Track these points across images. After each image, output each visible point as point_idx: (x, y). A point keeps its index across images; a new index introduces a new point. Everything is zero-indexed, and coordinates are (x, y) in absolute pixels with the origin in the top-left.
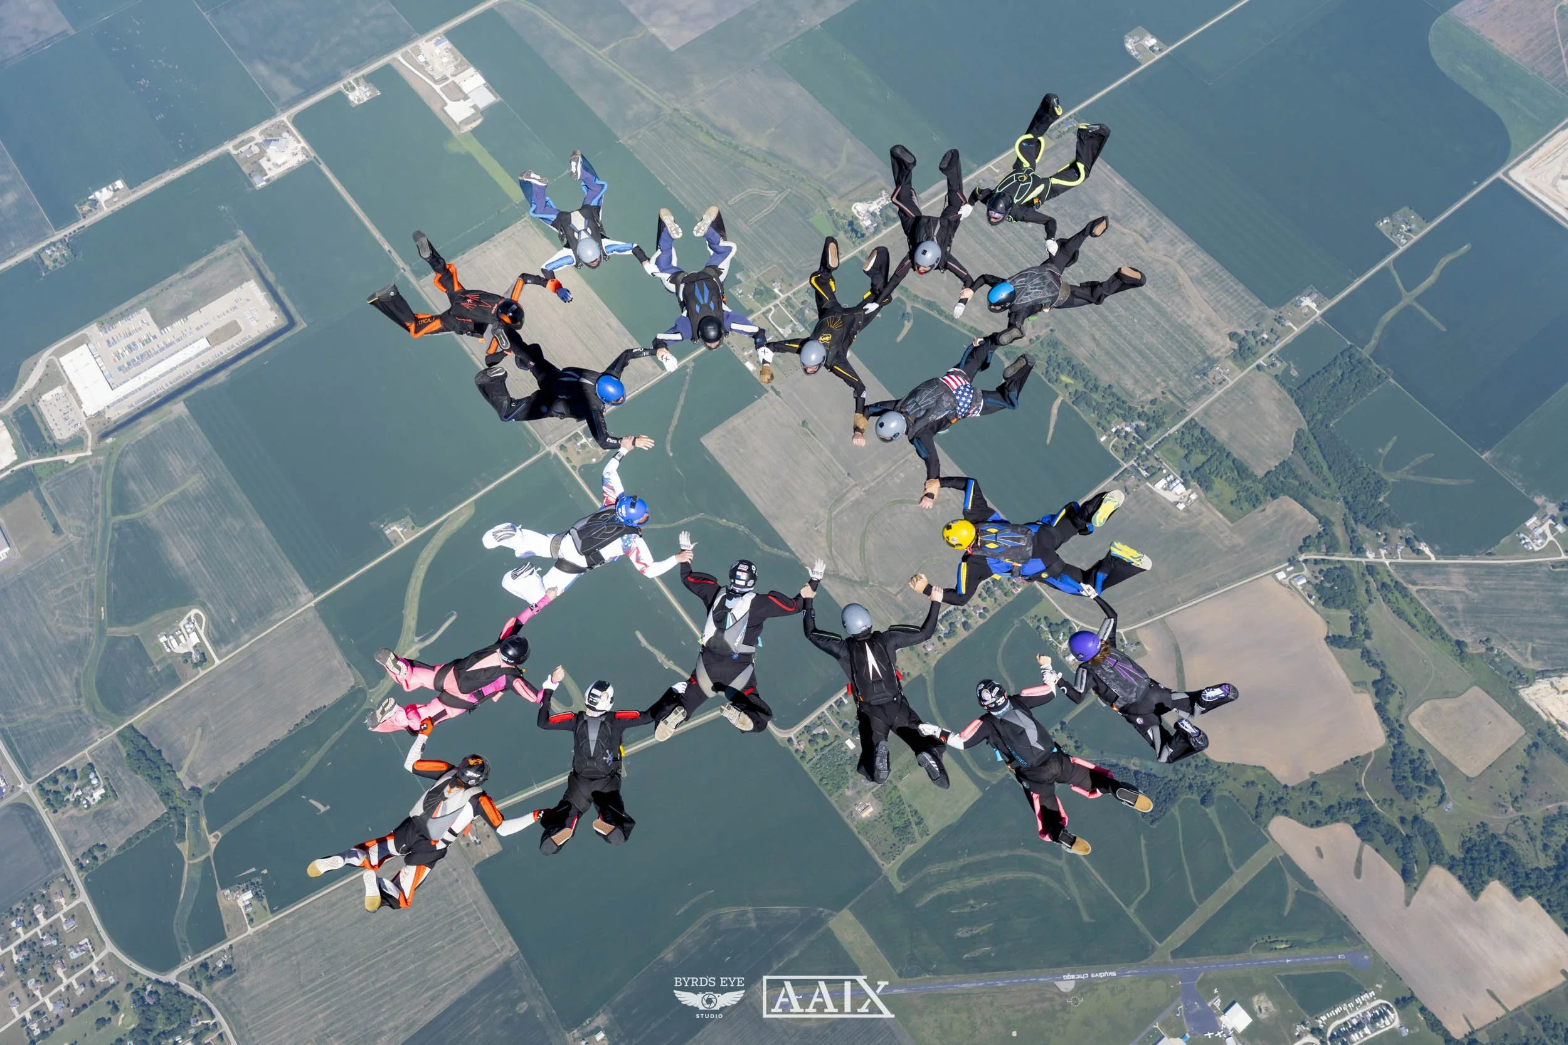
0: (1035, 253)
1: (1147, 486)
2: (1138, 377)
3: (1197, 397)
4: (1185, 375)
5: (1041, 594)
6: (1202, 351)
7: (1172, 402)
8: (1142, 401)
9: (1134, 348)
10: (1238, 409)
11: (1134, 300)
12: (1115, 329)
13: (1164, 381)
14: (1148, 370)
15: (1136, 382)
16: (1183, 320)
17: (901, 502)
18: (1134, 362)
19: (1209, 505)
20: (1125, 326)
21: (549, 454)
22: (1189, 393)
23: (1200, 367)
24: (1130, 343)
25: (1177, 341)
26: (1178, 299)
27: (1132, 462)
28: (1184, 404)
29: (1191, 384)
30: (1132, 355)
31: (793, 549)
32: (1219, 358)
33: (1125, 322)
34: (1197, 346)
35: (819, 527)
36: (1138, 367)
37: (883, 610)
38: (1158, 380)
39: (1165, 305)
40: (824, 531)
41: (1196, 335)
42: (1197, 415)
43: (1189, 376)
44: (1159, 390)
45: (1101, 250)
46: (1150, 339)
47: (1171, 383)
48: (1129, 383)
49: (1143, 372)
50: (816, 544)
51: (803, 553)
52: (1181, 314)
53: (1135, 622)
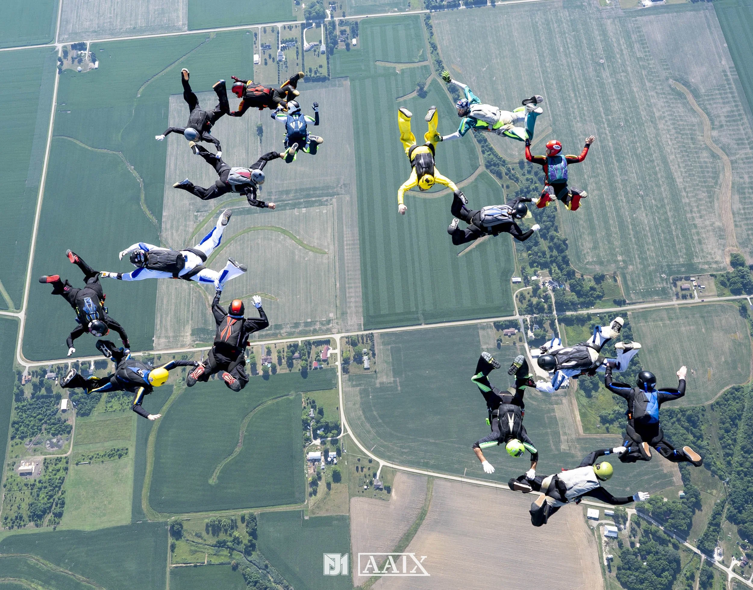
0: (587, 87)
1: (523, 346)
2: (600, 244)
3: (647, 294)
4: (652, 268)
5: (337, 383)
6: (690, 255)
7: (618, 286)
8: (587, 269)
9: (619, 216)
10: (683, 329)
11: (656, 173)
12: (613, 188)
13: (624, 261)
14: (617, 243)
15: (595, 248)
16: (692, 217)
17: (284, 232)
18: (608, 229)
19: (575, 402)
20: (626, 193)
21: (54, 48)
22: (641, 287)
23: (674, 269)
24: (618, 210)
25: (670, 232)
26: (703, 195)
27: (528, 317)
28: (628, 294)
29: (651, 279)
30: (611, 222)
31: (163, 220)
32: (703, 270)
33: (628, 189)
34: (688, 248)
35: (199, 213)
36: (609, 235)
37: (188, 311)
38: (620, 258)
39: (684, 194)
40: (201, 219)
41: (695, 238)
42: (633, 310)
43: (656, 271)
44: (612, 267)
45: (657, 114)
46: (643, 216)
47: (631, 267)
48: (587, 245)
49: (609, 242)
50: (186, 226)
51: (168, 226)
52: (695, 209)
53: (402, 463)
